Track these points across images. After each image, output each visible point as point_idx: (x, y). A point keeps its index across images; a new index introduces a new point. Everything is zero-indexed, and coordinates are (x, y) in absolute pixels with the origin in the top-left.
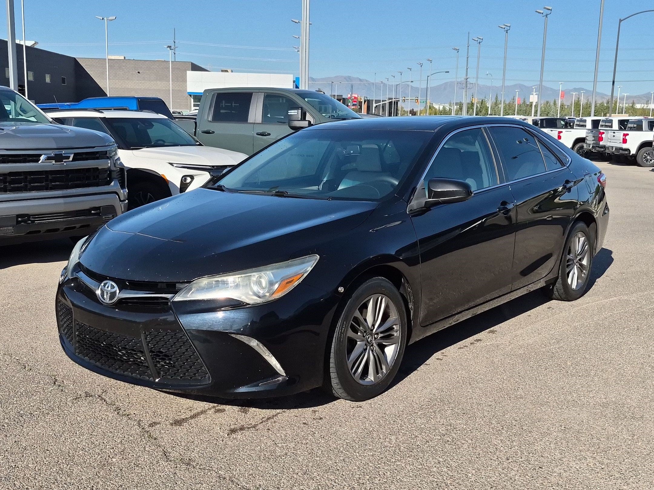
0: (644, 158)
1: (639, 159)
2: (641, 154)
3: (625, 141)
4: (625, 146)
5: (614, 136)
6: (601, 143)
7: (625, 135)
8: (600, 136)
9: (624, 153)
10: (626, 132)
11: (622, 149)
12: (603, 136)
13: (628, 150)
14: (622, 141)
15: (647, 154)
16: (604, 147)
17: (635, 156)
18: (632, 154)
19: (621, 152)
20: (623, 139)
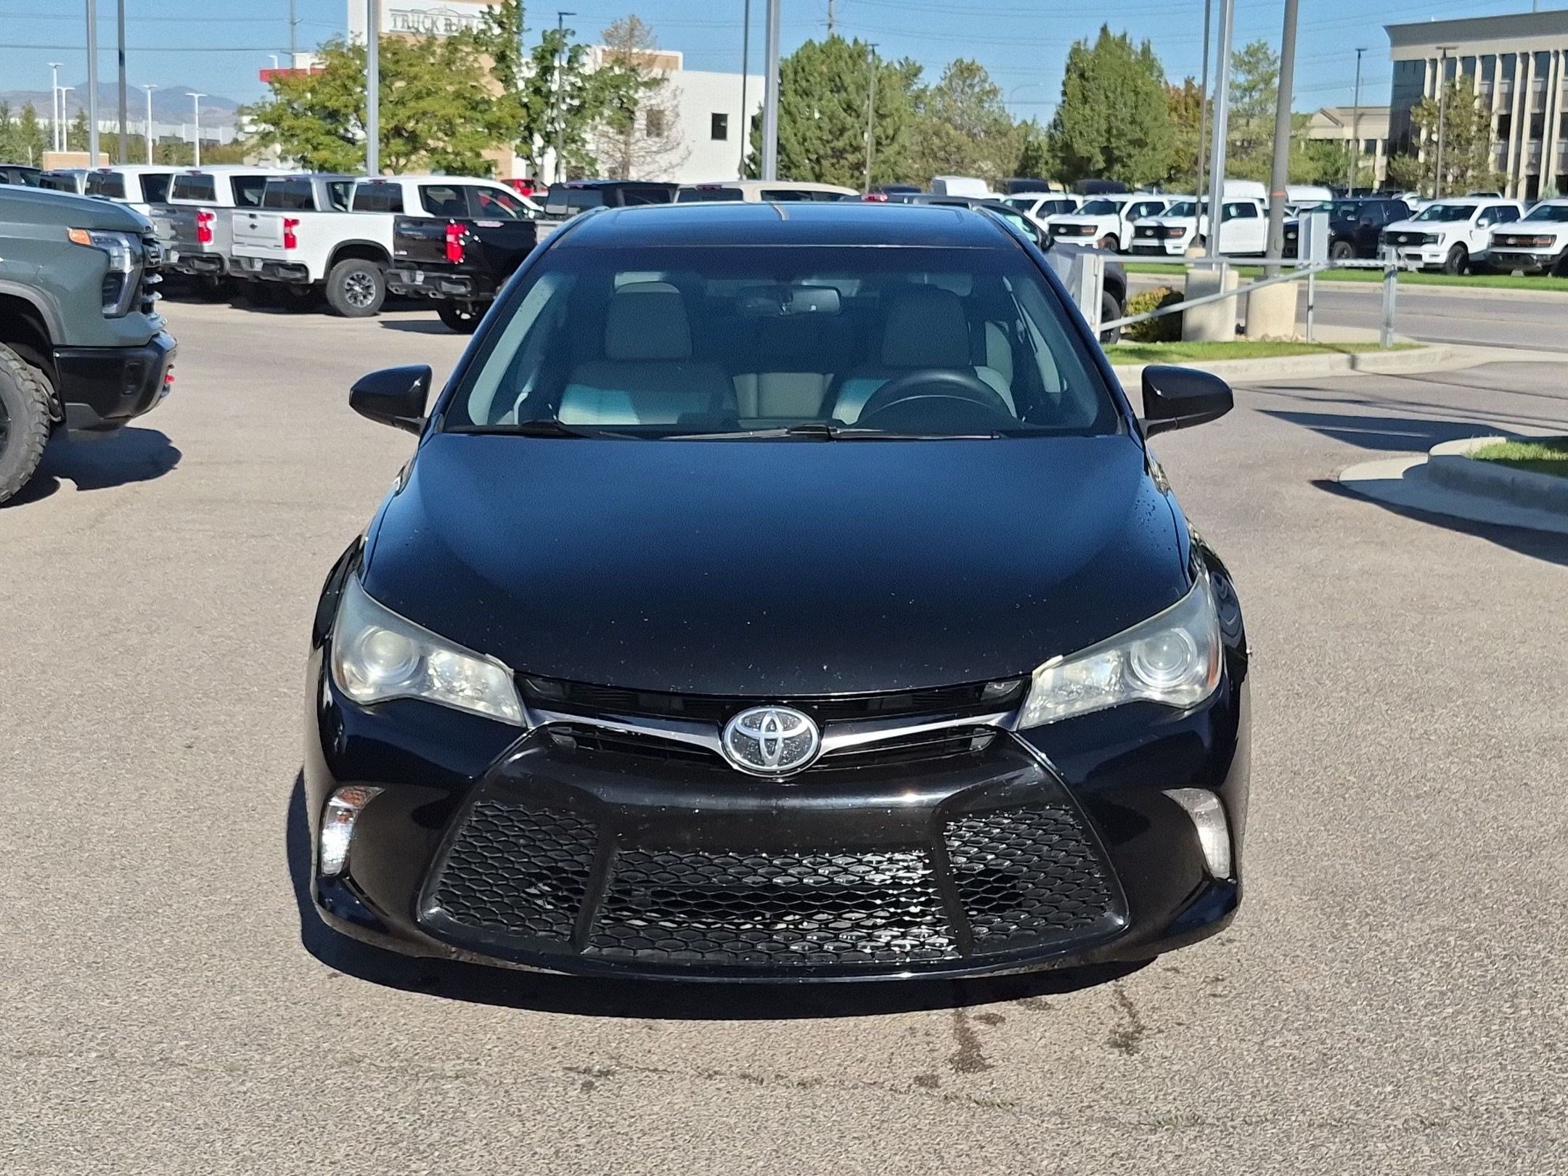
0: (348, 291)
1: (333, 294)
2: (339, 277)
3: (290, 242)
4: (292, 256)
5: (253, 226)
6: (208, 247)
7: (289, 223)
8: (201, 224)
9: (292, 277)
10: (291, 215)
11: (283, 265)
12: (211, 225)
13: (302, 268)
14: (282, 242)
15: (352, 279)
16: (217, 259)
17: (320, 286)
18: (316, 280)
19: (283, 273)
20: (286, 235)
